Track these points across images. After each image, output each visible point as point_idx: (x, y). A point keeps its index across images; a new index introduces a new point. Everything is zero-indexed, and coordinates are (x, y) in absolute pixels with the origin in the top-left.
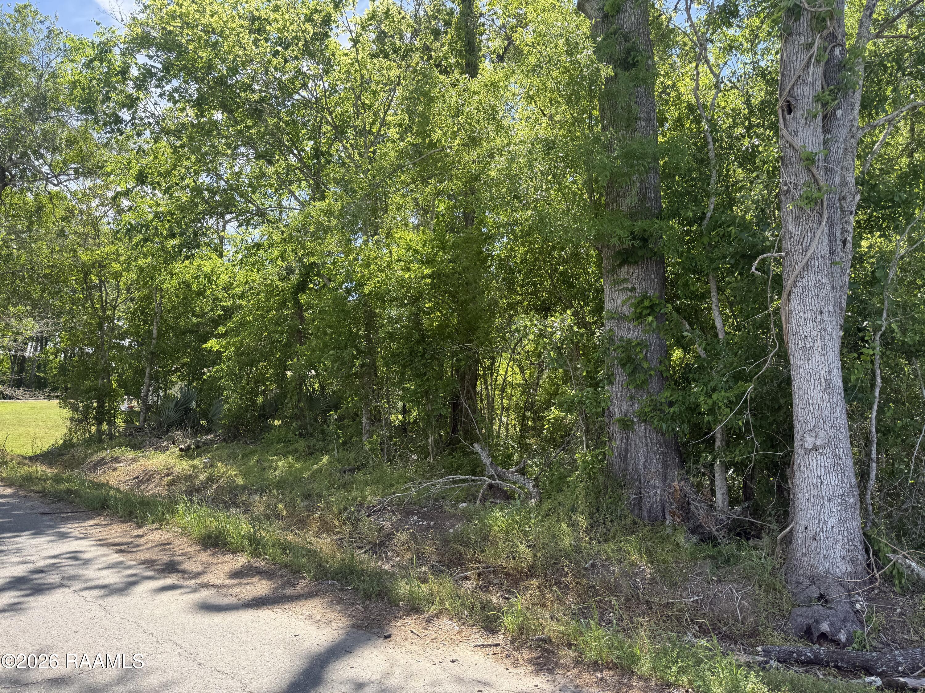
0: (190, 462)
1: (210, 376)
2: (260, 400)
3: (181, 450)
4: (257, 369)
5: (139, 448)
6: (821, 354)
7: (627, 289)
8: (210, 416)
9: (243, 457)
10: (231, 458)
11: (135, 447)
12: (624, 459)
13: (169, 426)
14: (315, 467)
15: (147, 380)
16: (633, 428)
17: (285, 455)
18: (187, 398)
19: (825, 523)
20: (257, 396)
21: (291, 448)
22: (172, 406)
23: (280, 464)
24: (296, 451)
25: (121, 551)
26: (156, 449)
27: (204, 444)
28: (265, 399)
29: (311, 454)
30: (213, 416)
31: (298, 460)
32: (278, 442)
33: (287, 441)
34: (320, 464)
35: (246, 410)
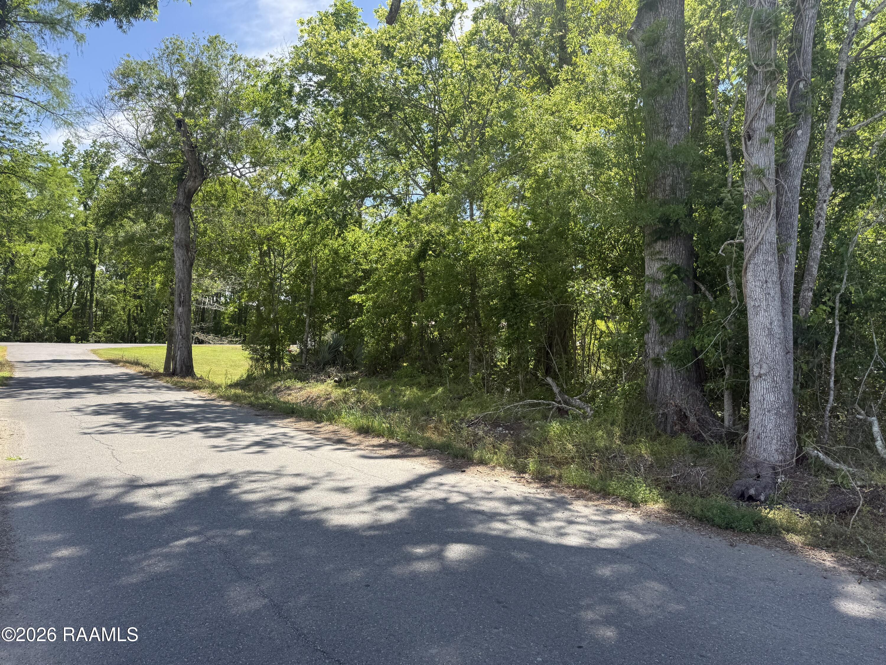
0: (343, 390)
1: (354, 326)
2: (392, 345)
3: (335, 381)
4: (390, 319)
5: (304, 381)
6: (765, 311)
7: (662, 259)
8: (355, 357)
9: (380, 387)
10: (371, 388)
11: (301, 380)
12: (656, 388)
13: (325, 365)
14: (433, 395)
15: (307, 329)
16: (663, 365)
17: (411, 386)
18: (337, 343)
19: (765, 427)
20: (389, 342)
21: (416, 381)
22: (327, 349)
23: (408, 393)
24: (419, 383)
25: (311, 434)
26: (317, 381)
27: (352, 378)
28: (396, 344)
29: (430, 386)
30: (357, 357)
31: (420, 389)
32: (406, 377)
33: (412, 377)
34: (437, 393)
35: (382, 353)
